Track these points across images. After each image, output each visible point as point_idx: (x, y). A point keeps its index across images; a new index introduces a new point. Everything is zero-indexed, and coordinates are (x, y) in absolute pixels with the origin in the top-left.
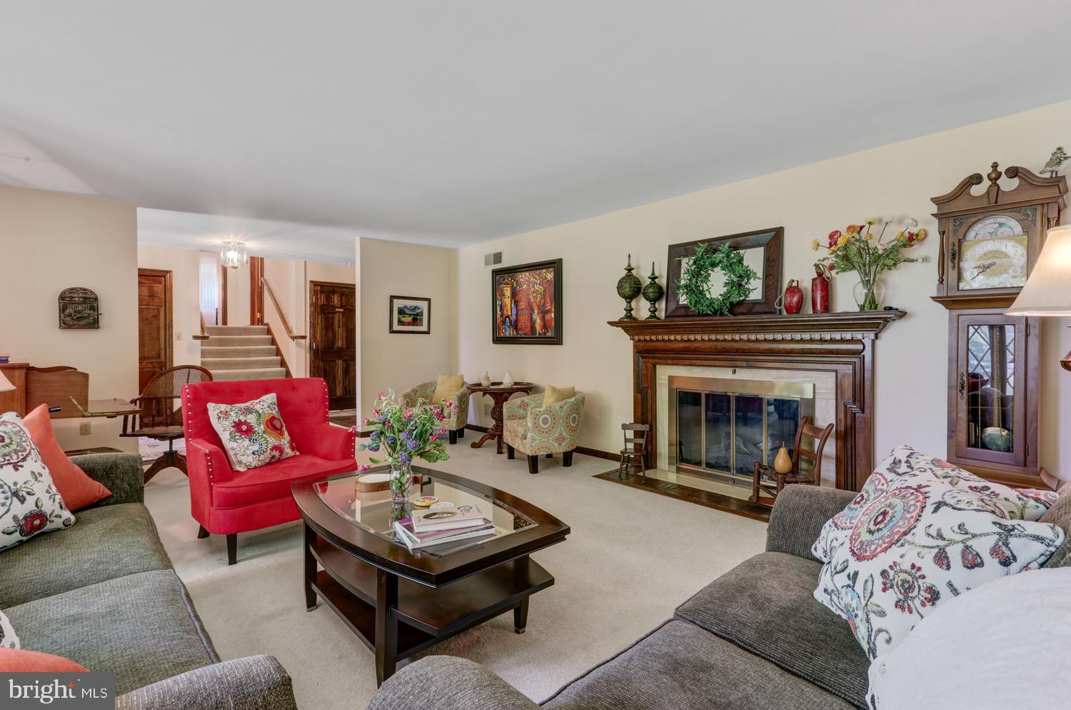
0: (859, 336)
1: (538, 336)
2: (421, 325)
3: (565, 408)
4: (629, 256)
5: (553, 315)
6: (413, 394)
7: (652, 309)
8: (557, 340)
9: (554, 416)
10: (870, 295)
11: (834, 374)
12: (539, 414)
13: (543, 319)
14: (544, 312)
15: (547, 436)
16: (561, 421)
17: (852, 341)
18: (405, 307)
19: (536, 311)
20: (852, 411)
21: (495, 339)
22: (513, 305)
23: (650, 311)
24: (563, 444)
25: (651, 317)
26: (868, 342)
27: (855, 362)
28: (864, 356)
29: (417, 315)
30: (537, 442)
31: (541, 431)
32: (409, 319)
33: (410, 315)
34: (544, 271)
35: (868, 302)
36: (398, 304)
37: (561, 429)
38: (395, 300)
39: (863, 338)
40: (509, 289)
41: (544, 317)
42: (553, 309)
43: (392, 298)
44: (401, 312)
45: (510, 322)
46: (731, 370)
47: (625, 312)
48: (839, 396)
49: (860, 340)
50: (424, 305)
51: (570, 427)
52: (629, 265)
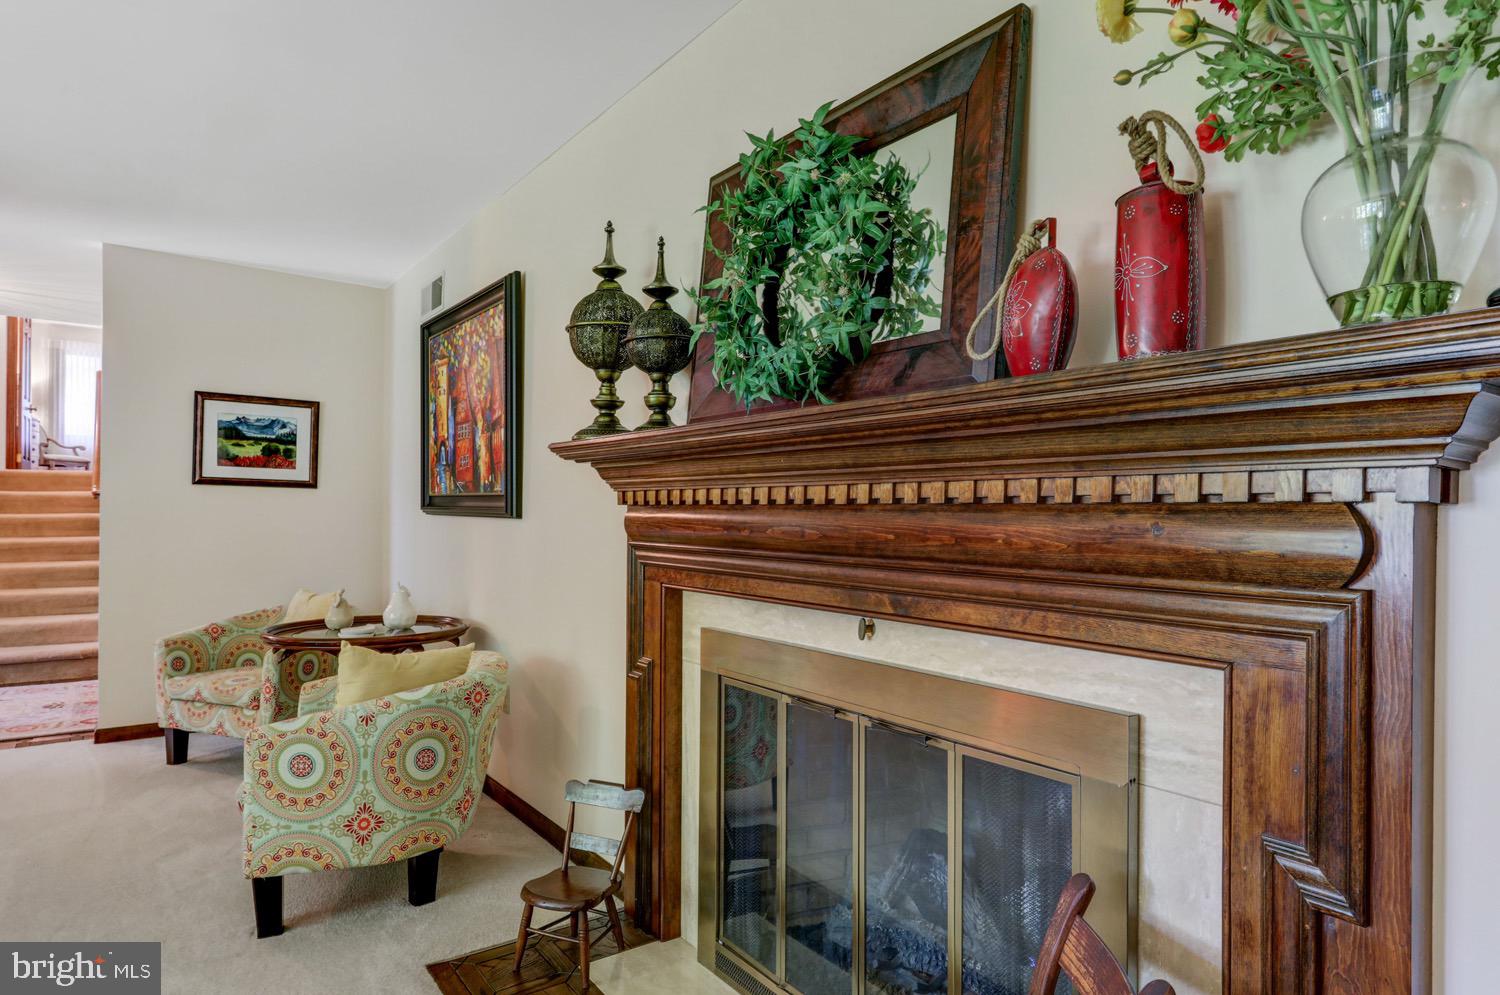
0: (1340, 483)
1: (482, 492)
2: (292, 465)
3: (382, 721)
4: (609, 227)
5: (502, 430)
6: (206, 639)
7: (653, 399)
9: (337, 752)
10: (1404, 226)
11: (1218, 677)
12: (278, 743)
13: (490, 447)
14: (491, 427)
15: (309, 812)
16: (366, 764)
17: (1307, 509)
18: (242, 421)
19: (480, 425)
20: (1301, 895)
21: (427, 501)
22: (450, 411)
23: (650, 406)
24: (378, 838)
25: (652, 424)
26: (1394, 521)
27: (1322, 630)
28: (1369, 596)
29: (279, 440)
30: (272, 832)
31: (285, 798)
32: (253, 451)
33: (257, 441)
34: (491, 312)
35: (1387, 273)
36: (217, 413)
37: (366, 788)
38: (208, 403)
39: (1368, 496)
40: (445, 369)
41: (491, 439)
42: (503, 418)
43: (202, 397)
44: (231, 432)
45: (447, 455)
46: (853, 623)
47: (596, 412)
48: (1239, 801)
49: (1350, 505)
50: (300, 419)
51: (404, 783)
52: (609, 258)
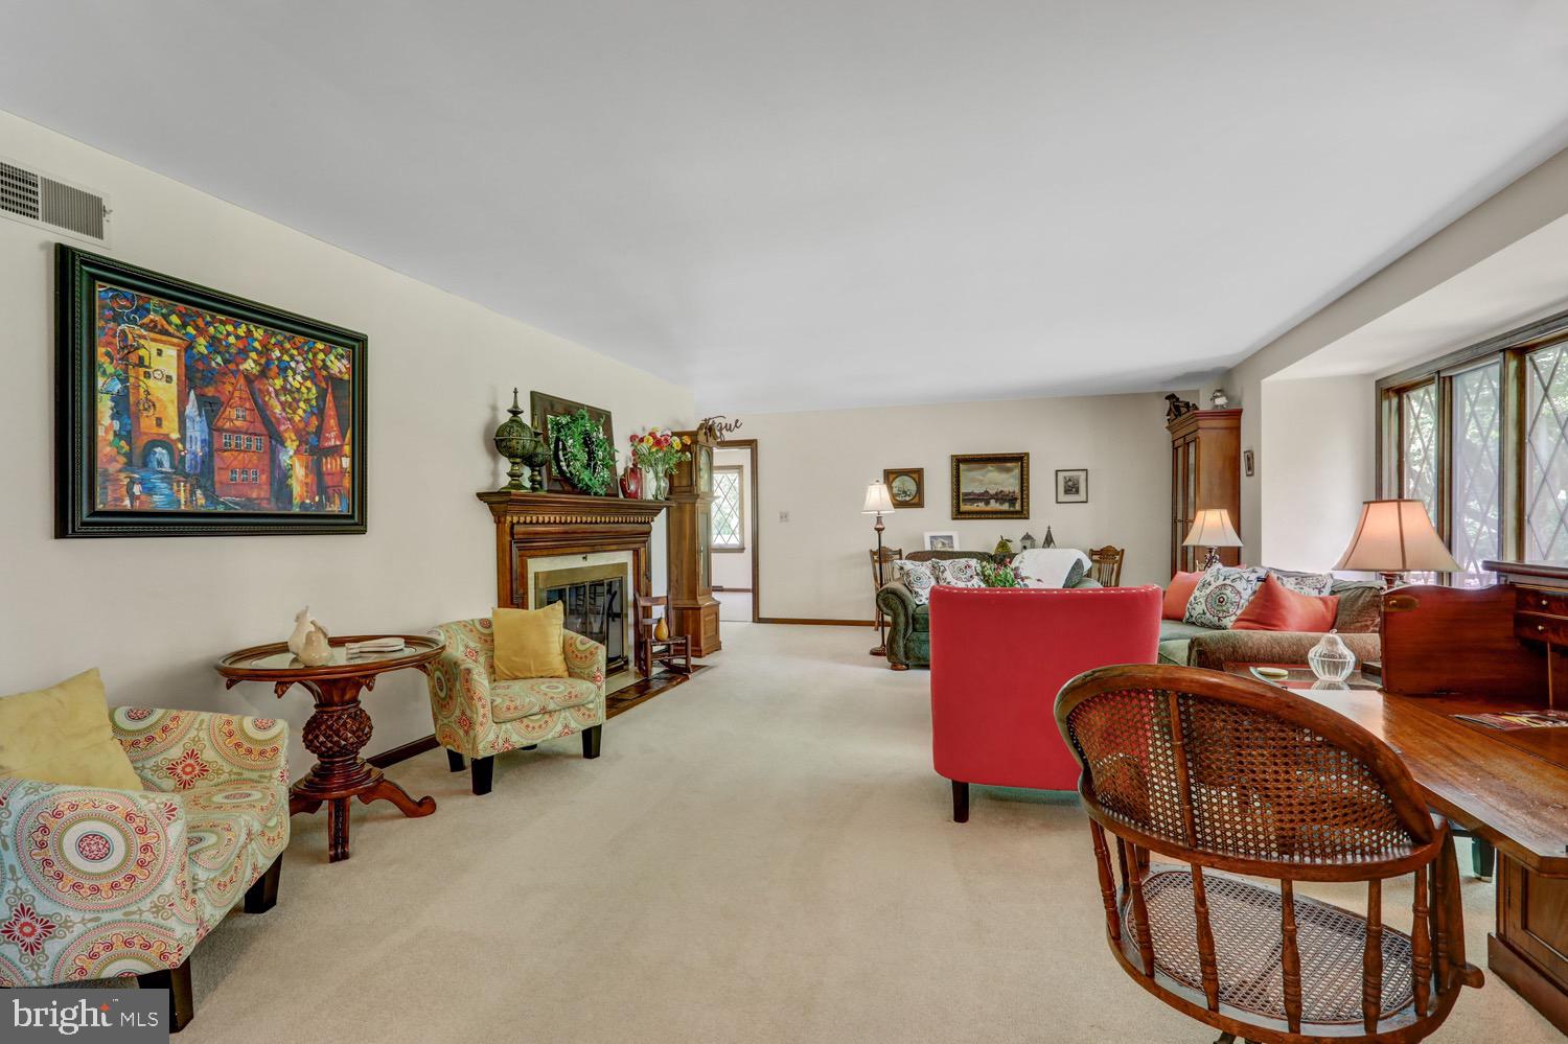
1: (296, 510)
4: (516, 392)
5: (346, 462)
8: (353, 522)
13: (317, 471)
14: (318, 452)
19: (291, 446)
22: (191, 408)
34: (320, 345)
40: (171, 353)
41: (319, 465)
42: (347, 449)
45: (178, 462)
46: (582, 557)
47: (510, 479)
52: (516, 406)
